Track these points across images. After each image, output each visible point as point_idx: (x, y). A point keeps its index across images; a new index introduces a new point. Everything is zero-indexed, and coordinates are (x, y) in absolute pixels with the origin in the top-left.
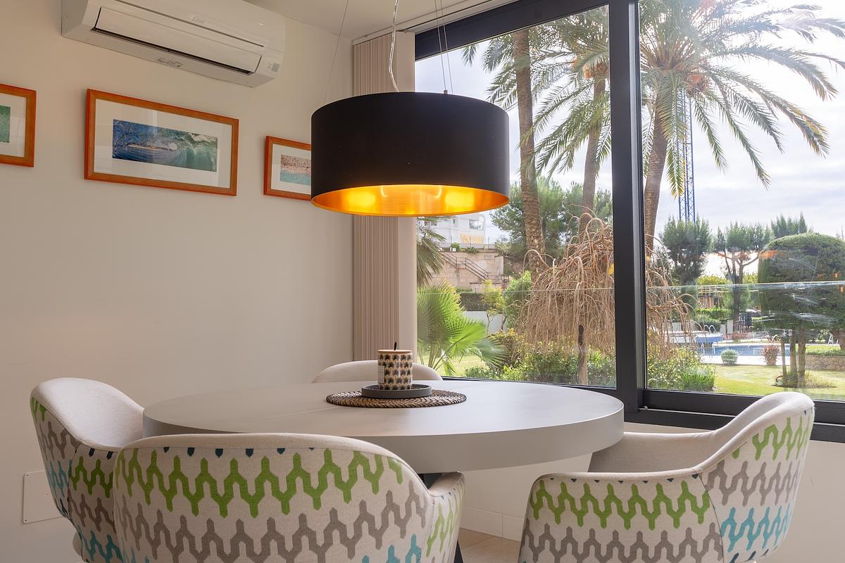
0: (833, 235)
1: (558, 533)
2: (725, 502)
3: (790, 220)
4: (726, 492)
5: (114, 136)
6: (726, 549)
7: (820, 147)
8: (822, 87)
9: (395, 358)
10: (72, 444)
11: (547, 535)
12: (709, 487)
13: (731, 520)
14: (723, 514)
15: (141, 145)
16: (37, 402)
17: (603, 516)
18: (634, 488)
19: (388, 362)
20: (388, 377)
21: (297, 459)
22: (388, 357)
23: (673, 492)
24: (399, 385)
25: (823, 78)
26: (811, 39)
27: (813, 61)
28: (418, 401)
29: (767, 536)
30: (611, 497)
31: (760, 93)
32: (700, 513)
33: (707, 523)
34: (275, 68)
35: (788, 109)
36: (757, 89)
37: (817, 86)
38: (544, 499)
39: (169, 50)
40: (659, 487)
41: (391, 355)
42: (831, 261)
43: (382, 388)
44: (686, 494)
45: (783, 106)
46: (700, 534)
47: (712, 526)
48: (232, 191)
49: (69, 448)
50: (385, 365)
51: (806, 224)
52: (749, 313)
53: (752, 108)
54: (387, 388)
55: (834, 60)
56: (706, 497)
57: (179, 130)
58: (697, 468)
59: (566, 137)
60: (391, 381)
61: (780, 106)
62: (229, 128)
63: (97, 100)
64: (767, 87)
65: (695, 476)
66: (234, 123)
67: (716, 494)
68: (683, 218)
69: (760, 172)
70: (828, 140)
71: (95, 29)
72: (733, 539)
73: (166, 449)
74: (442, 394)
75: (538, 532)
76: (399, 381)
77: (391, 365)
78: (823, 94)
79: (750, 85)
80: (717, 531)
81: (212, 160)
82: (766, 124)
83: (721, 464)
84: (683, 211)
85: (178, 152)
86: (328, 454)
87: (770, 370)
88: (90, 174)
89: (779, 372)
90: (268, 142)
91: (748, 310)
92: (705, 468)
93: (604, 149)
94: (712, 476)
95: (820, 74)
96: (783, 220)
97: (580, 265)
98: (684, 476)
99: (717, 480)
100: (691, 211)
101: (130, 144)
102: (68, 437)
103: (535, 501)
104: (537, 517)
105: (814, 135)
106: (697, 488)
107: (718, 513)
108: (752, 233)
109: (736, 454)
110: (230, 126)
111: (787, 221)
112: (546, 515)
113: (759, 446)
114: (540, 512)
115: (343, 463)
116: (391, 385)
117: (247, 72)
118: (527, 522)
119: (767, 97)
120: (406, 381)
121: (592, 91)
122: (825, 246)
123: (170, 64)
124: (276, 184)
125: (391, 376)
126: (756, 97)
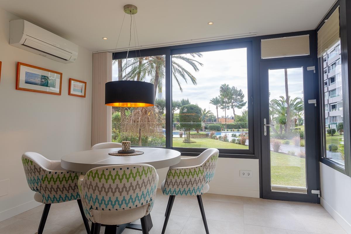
0: (195, 104)
1: (174, 181)
2: (206, 171)
3: (185, 100)
4: (206, 169)
5: (26, 77)
6: (206, 180)
7: (195, 83)
8: (196, 69)
9: (127, 143)
10: (43, 171)
11: (171, 181)
12: (203, 168)
13: (207, 175)
14: (206, 173)
15: (34, 79)
16: (28, 160)
17: (183, 176)
18: (190, 170)
19: (125, 144)
20: (125, 148)
21: (138, 169)
22: (125, 143)
23: (197, 170)
24: (128, 150)
25: (196, 67)
26: (194, 57)
27: (194, 62)
28: (132, 154)
29: (210, 178)
30: (185, 172)
31: (181, 68)
32: (202, 173)
33: (203, 175)
34: (75, 59)
35: (188, 73)
36: (180, 67)
37: (195, 69)
38: (171, 174)
39: (44, 52)
40: (195, 169)
41: (126, 143)
42: (196, 111)
43: (124, 151)
44: (200, 170)
45: (187, 72)
46: (202, 178)
47: (204, 176)
48: (60, 94)
49: (42, 172)
50: (124, 145)
51: (189, 101)
52: (175, 124)
53: (180, 72)
54: (125, 151)
55: (198, 62)
56: (203, 170)
57: (45, 75)
58: (201, 165)
59: (131, 75)
60: (126, 149)
61: (186, 72)
62: (59, 75)
63: (21, 65)
64: (183, 67)
65: (201, 166)
66: (61, 74)
67: (205, 170)
68: (159, 98)
69: (181, 89)
70: (197, 81)
71: (23, 45)
72: (207, 178)
73: (107, 169)
74: (138, 152)
75: (169, 181)
76: (128, 149)
77: (126, 145)
78: (196, 70)
79: (179, 66)
80: (205, 177)
81: (54, 85)
82: (183, 76)
83: (206, 164)
84: (159, 96)
85: (45, 82)
86: (143, 167)
87: (181, 138)
88: (18, 88)
89: (184, 139)
90: (70, 80)
91: (175, 123)
92: (203, 164)
93: (141, 79)
94: (204, 166)
95: (195, 65)
96: (183, 99)
97: (140, 112)
98: (199, 166)
99: (205, 167)
100: (161, 96)
101: (30, 79)
102: (41, 169)
103: (169, 174)
104: (169, 178)
105: (193, 80)
106: (201, 169)
107: (205, 173)
108: (176, 103)
109: (208, 162)
110: (60, 75)
111: (184, 100)
112: (171, 177)
113: (212, 160)
114: (170, 177)
115: (146, 169)
116: (126, 150)
117: (66, 60)
118: (167, 179)
119: (183, 69)
120: (130, 149)
121: (139, 63)
122: (195, 108)
123: (43, 56)
124: (72, 92)
125: (126, 148)
126: (180, 69)
